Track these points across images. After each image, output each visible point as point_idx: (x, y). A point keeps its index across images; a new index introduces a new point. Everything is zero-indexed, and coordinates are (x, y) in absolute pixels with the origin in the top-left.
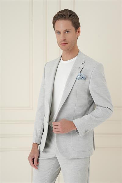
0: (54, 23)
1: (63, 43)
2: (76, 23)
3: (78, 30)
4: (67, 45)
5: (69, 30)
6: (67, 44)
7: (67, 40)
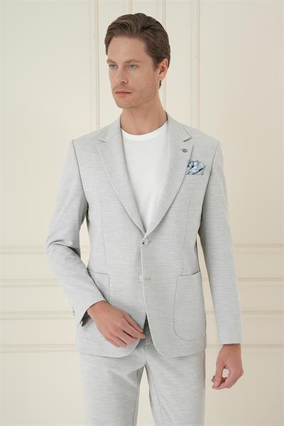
0: (108, 42)
1: (119, 90)
2: (157, 47)
3: (161, 64)
4: (128, 97)
5: (137, 61)
6: (128, 95)
7: (131, 84)
